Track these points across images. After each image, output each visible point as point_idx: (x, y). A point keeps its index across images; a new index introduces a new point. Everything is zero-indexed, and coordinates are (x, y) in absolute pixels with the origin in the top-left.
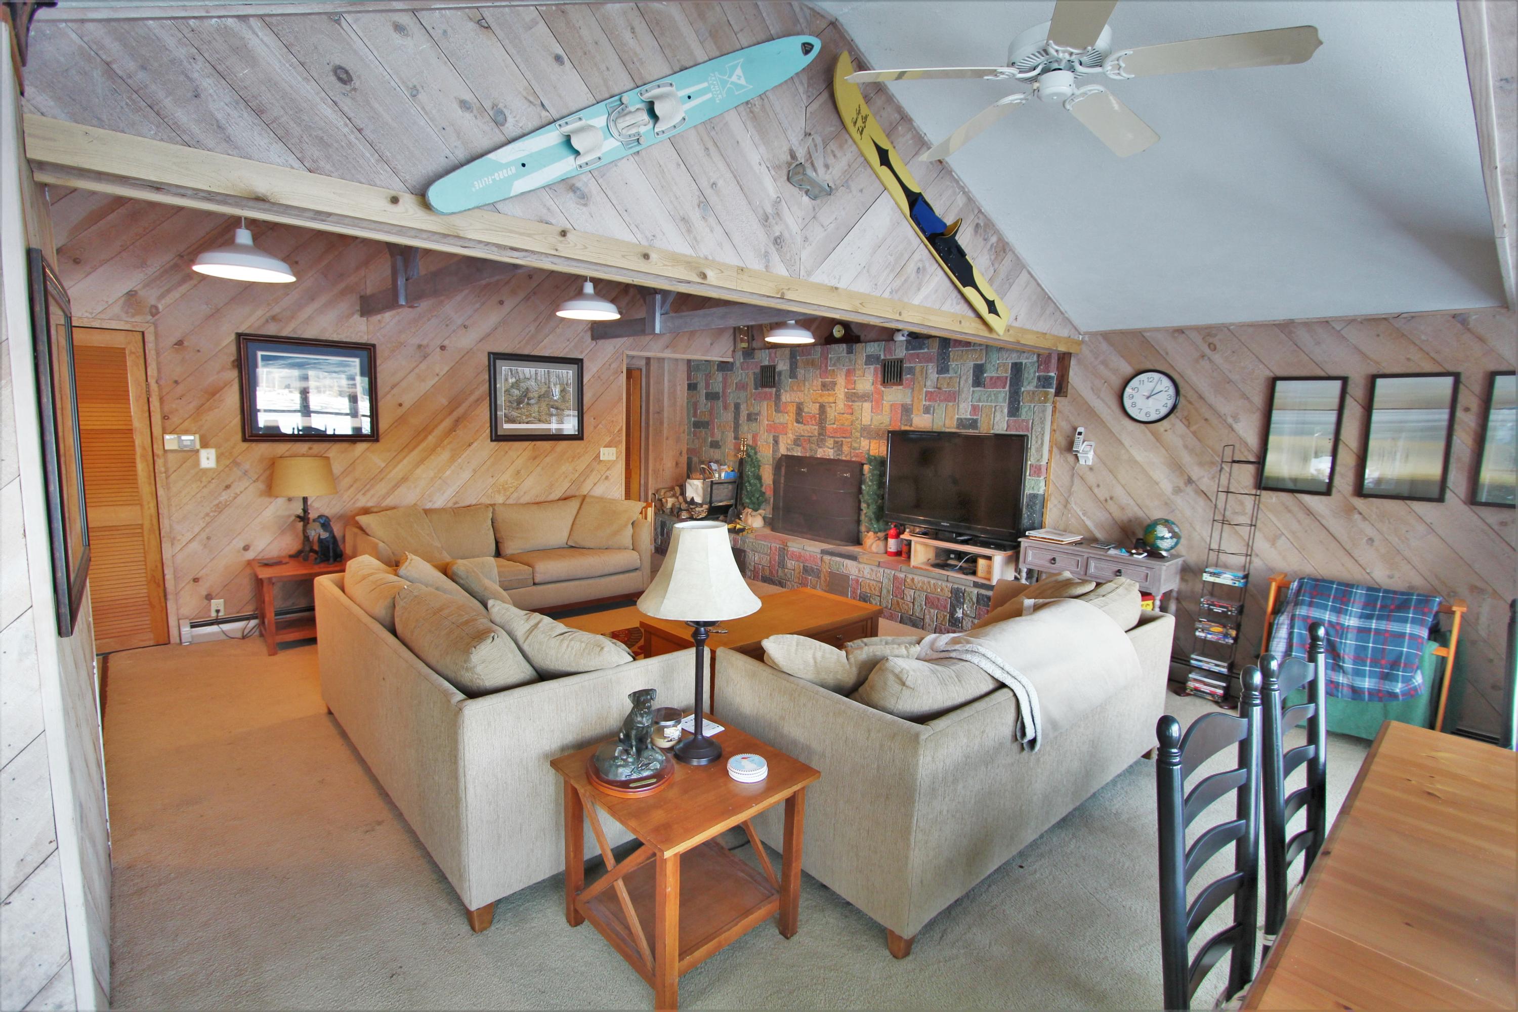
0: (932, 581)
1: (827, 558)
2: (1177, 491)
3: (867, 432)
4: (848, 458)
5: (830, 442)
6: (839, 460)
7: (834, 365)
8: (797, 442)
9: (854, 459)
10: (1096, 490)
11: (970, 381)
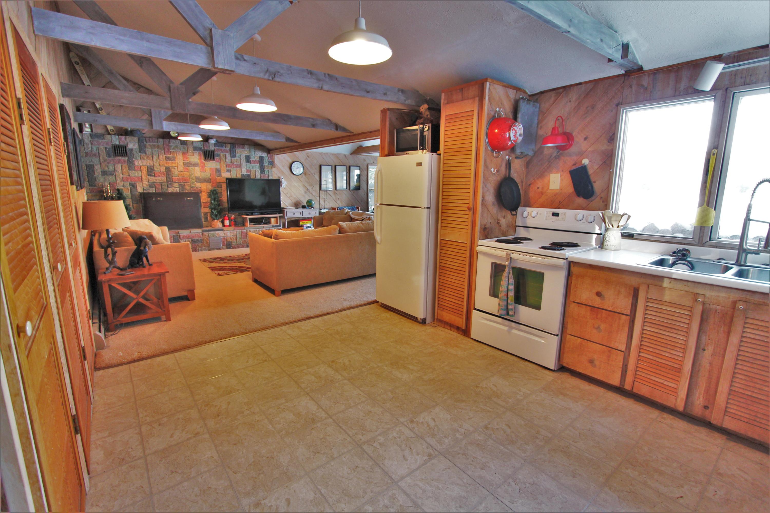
0: (258, 230)
1: (206, 233)
2: (305, 192)
3: (199, 180)
4: (189, 191)
5: (176, 185)
6: (183, 193)
7: (173, 149)
8: (150, 186)
9: (193, 192)
10: (287, 195)
11: (245, 161)
